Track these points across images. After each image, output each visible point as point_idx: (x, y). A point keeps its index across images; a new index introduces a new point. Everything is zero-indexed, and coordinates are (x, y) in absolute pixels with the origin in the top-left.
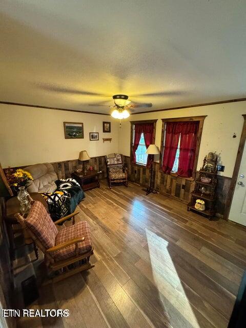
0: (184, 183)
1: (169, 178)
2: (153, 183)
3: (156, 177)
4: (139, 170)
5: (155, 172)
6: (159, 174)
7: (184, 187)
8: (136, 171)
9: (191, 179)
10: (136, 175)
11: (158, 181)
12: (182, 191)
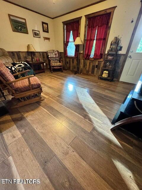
0: (97, 64)
1: (88, 62)
2: (78, 68)
3: (80, 63)
4: (70, 61)
5: (80, 60)
6: (82, 61)
7: (97, 66)
8: (68, 62)
9: (102, 60)
10: (68, 65)
11: (82, 66)
12: (96, 69)
